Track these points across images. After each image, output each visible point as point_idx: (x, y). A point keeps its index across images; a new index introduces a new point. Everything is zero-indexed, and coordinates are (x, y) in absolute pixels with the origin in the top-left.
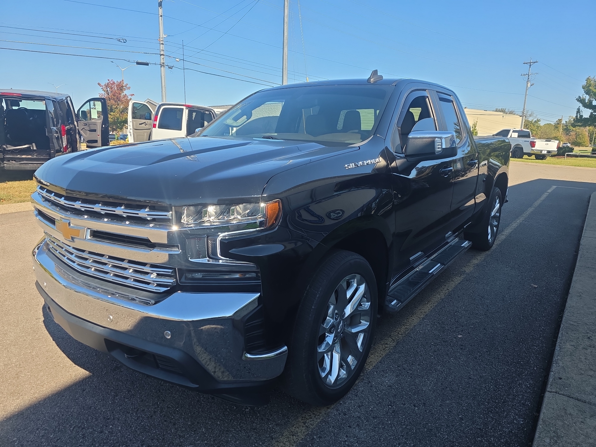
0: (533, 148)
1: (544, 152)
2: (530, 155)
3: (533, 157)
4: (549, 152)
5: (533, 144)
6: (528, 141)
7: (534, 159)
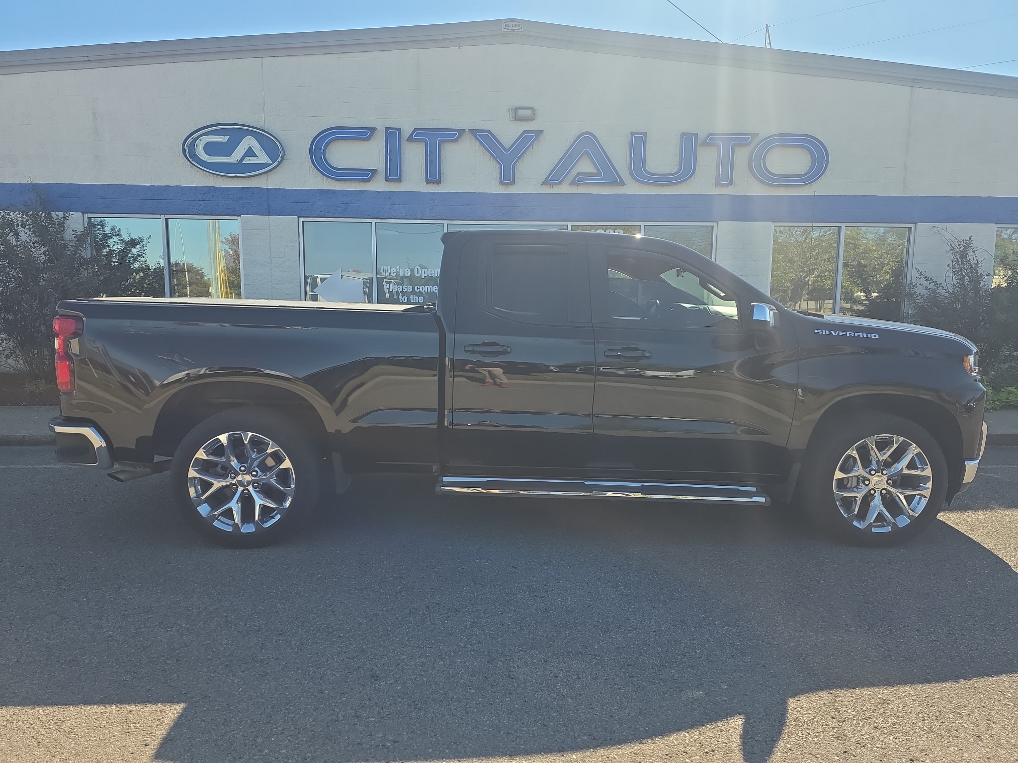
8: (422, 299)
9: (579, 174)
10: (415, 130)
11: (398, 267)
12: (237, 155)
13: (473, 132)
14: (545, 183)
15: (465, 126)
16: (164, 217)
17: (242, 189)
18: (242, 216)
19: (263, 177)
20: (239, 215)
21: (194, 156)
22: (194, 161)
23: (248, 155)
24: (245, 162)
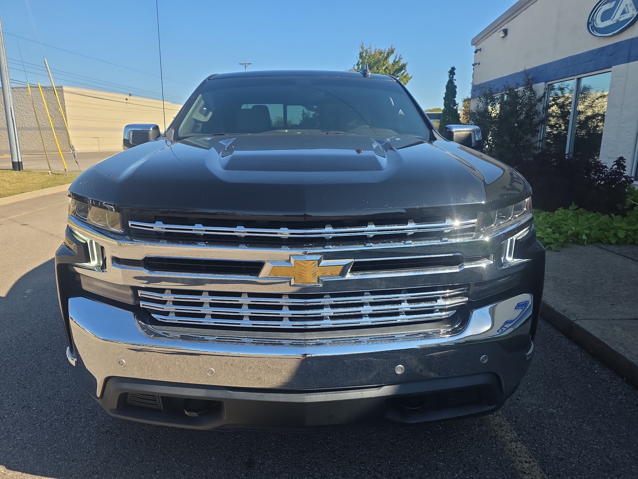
12: (617, 16)
16: (576, 77)
17: (616, 44)
18: (613, 67)
19: (630, 29)
20: (611, 67)
21: (593, 27)
22: (593, 31)
23: (624, 12)
24: (621, 20)
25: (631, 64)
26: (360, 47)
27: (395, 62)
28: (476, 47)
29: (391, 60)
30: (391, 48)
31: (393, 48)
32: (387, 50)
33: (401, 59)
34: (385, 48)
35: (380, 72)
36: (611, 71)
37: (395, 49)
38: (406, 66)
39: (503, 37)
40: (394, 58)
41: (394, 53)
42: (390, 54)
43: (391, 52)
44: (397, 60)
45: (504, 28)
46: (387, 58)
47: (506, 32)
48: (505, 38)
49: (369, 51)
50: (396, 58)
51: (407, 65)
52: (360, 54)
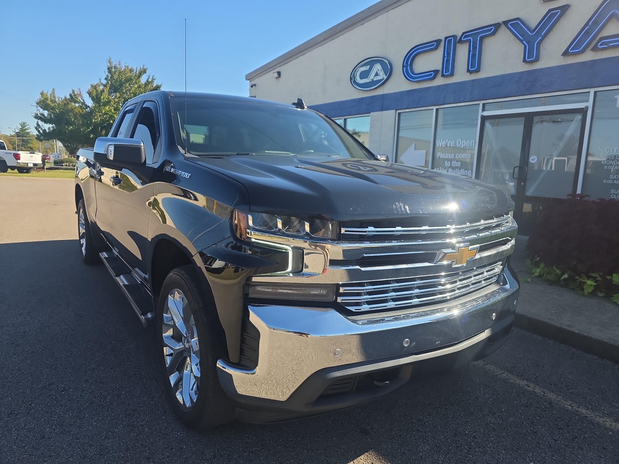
0: (19, 161)
1: (31, 165)
2: (13, 168)
3: (16, 171)
4: (35, 165)
5: (17, 157)
6: (11, 153)
7: (17, 173)
8: (460, 164)
9: (602, 39)
10: (464, 33)
11: (447, 141)
12: (372, 76)
13: (506, 23)
14: (566, 53)
15: (500, 21)
16: (343, 118)
17: (372, 97)
18: (371, 113)
19: (382, 87)
20: (370, 113)
21: (355, 81)
22: (354, 84)
23: (377, 74)
24: (374, 80)
25: (384, 112)
26: (108, 61)
27: (148, 83)
28: (250, 82)
29: (143, 80)
30: (143, 68)
31: (145, 67)
32: (139, 69)
33: (154, 79)
34: (136, 67)
35: (132, 89)
36: (369, 116)
37: (147, 69)
38: (160, 87)
39: (277, 78)
40: (147, 78)
41: (147, 72)
42: (142, 73)
43: (143, 71)
44: (150, 80)
45: (277, 70)
46: (139, 77)
47: (279, 73)
48: (279, 79)
49: (118, 66)
50: (149, 78)
51: (162, 87)
52: (108, 69)
